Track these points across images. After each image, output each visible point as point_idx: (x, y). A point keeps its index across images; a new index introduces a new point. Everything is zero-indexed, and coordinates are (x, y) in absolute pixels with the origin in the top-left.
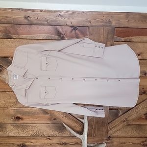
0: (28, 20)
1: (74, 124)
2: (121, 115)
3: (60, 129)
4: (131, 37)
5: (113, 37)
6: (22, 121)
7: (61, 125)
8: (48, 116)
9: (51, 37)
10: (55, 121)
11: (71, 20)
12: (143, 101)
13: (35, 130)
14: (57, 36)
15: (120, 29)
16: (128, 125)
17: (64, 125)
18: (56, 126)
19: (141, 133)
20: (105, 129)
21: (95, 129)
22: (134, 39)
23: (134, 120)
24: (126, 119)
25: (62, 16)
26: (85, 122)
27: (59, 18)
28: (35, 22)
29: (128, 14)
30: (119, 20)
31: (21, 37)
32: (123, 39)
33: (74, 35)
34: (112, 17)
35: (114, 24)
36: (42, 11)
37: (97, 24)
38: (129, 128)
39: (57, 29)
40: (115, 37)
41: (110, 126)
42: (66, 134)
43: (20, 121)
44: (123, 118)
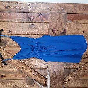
0: (8, 9)
1: (40, 80)
2: (72, 73)
3: (31, 83)
4: (78, 20)
5: (66, 20)
6: (5, 78)
7: (32, 80)
8: (23, 74)
9: (24, 20)
10: (28, 77)
11: (37, 8)
12: (87, 63)
13: (14, 84)
14: (28, 20)
15: (70, 15)
16: (77, 79)
17: (34, 80)
18: (28, 81)
19: (85, 85)
20: (61, 82)
21: (55, 82)
22: (80, 21)
23: (80, 76)
24: (75, 75)
25: (31, 6)
26: (48, 78)
27: (29, 8)
28: (13, 10)
29: (75, 5)
30: (70, 9)
31: (3, 20)
32: (72, 22)
33: (40, 19)
34: (65, 7)
35: (66, 11)
36: (17, 3)
37: (55, 11)
38: (78, 82)
39: (28, 15)
40: (67, 20)
41: (65, 81)
42: (35, 86)
43: (4, 78)
44: (73, 74)
